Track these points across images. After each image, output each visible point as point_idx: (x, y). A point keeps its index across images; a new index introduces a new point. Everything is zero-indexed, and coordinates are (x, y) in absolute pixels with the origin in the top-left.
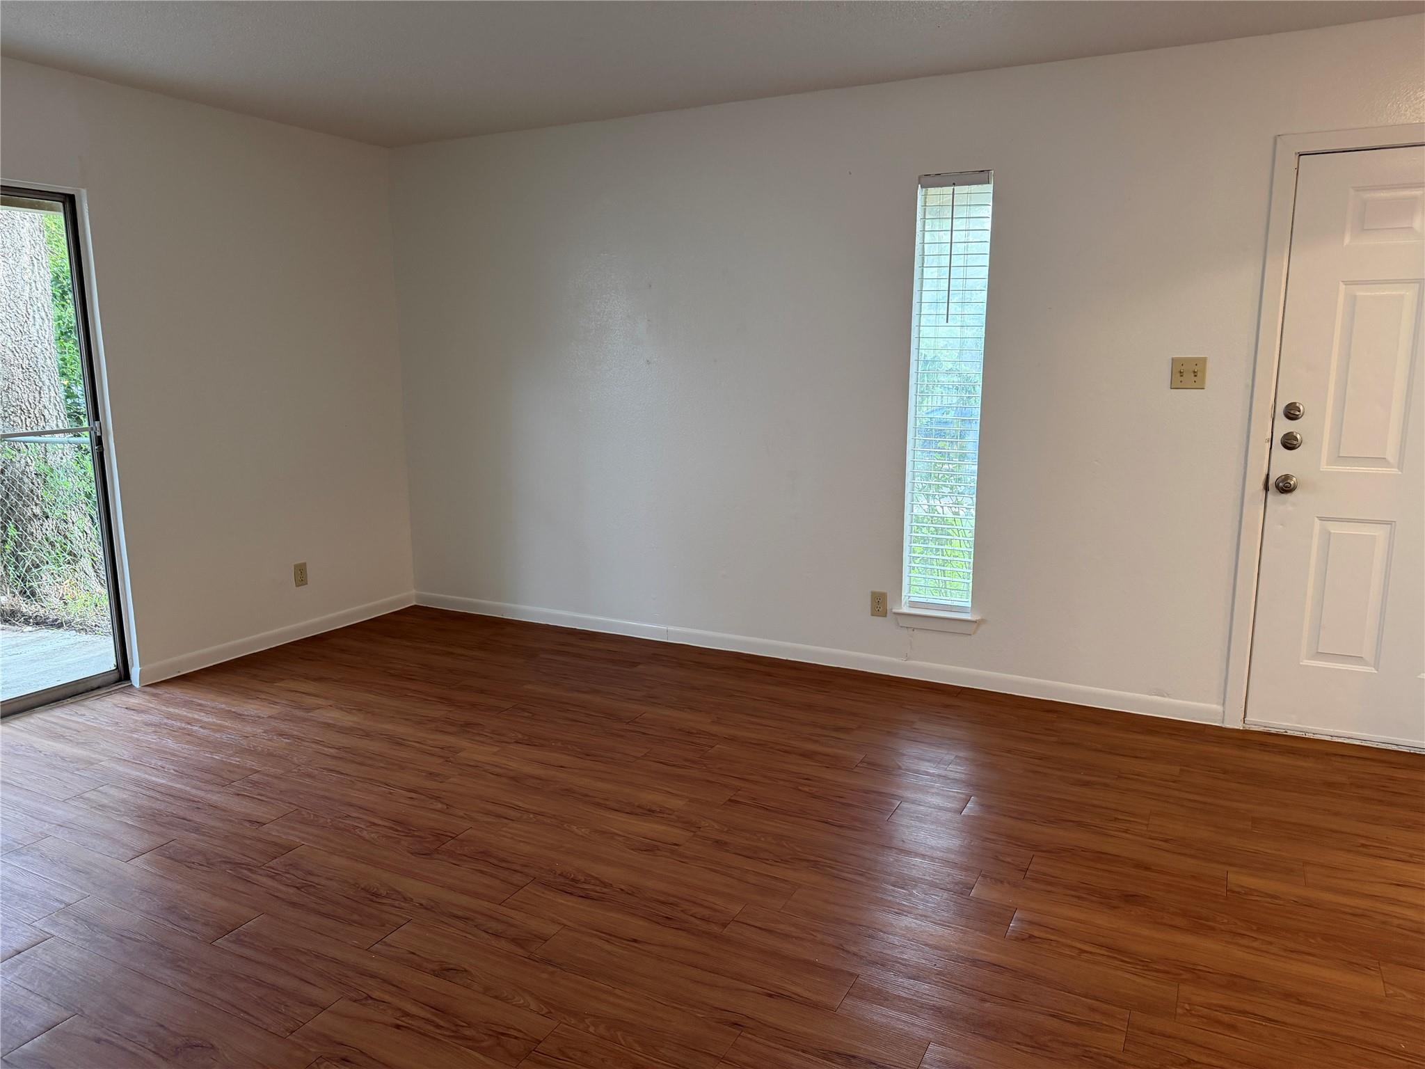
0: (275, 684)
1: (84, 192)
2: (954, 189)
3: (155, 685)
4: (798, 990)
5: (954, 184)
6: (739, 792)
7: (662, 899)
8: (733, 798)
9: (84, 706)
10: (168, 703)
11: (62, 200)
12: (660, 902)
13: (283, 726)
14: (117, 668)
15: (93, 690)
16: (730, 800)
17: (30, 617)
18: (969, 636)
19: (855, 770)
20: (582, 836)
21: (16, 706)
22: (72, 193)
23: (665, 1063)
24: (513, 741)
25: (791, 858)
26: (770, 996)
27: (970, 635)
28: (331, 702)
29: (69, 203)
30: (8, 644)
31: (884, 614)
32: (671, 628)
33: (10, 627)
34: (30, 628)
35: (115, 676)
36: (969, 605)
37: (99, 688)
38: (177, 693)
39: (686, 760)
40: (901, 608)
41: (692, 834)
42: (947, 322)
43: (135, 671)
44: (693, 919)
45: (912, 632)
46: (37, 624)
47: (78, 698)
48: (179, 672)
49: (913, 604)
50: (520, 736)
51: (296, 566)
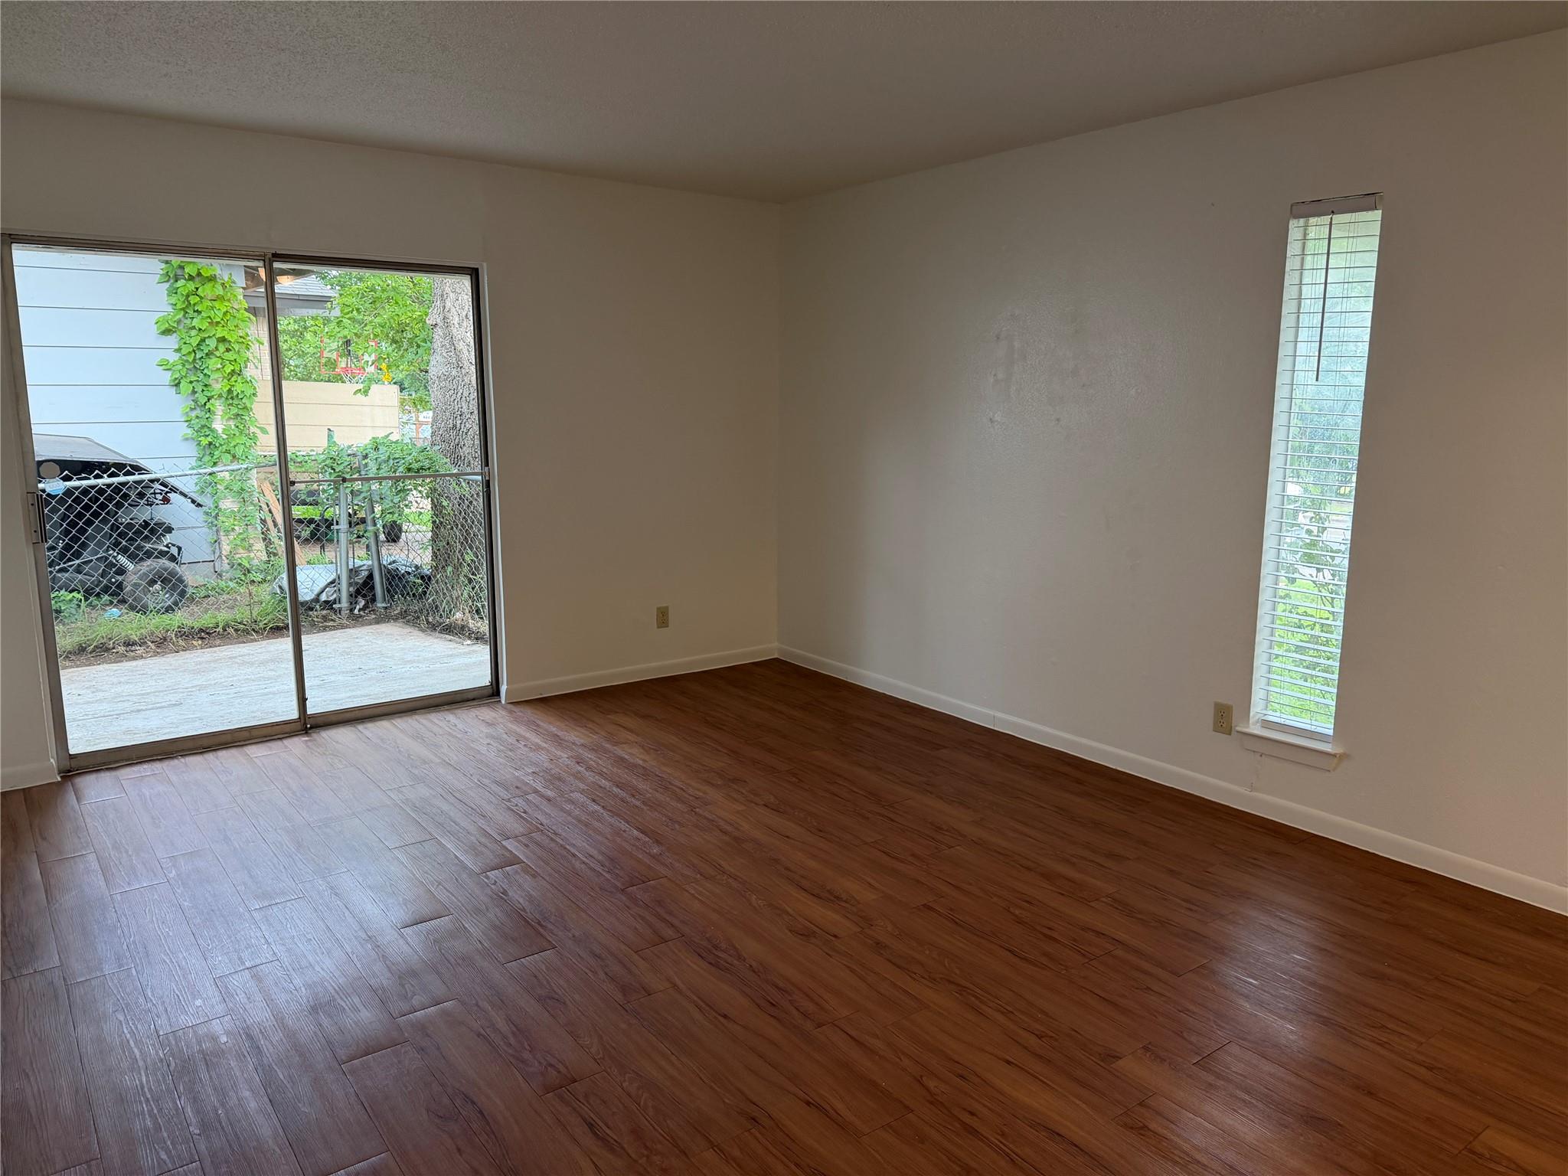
0: (609, 716)
1: (485, 264)
2: (1331, 218)
3: (518, 703)
4: (840, 1106)
5: (1333, 212)
6: (942, 899)
7: (781, 985)
8: (930, 904)
9: (452, 714)
10: (516, 720)
11: (470, 273)
12: (777, 987)
13: (588, 755)
14: (491, 684)
15: (468, 700)
16: (924, 905)
17: (473, 632)
18: (1327, 773)
19: (1092, 904)
20: (755, 907)
21: (403, 707)
22: (476, 267)
23: (663, 1133)
24: (763, 803)
25: (941, 978)
26: (808, 1103)
27: (1329, 771)
28: (639, 739)
29: (474, 274)
30: (446, 653)
31: (1228, 731)
32: (999, 715)
33: (457, 639)
34: (469, 642)
35: (491, 691)
36: (1331, 732)
37: (474, 699)
38: (528, 713)
39: (913, 855)
40: (1248, 727)
41: (859, 930)
42: (1317, 380)
43: (503, 688)
44: (795, 1012)
45: (1259, 758)
46: (477, 639)
47: (454, 706)
48: (541, 694)
49: (1267, 724)
50: (772, 799)
51: (658, 609)
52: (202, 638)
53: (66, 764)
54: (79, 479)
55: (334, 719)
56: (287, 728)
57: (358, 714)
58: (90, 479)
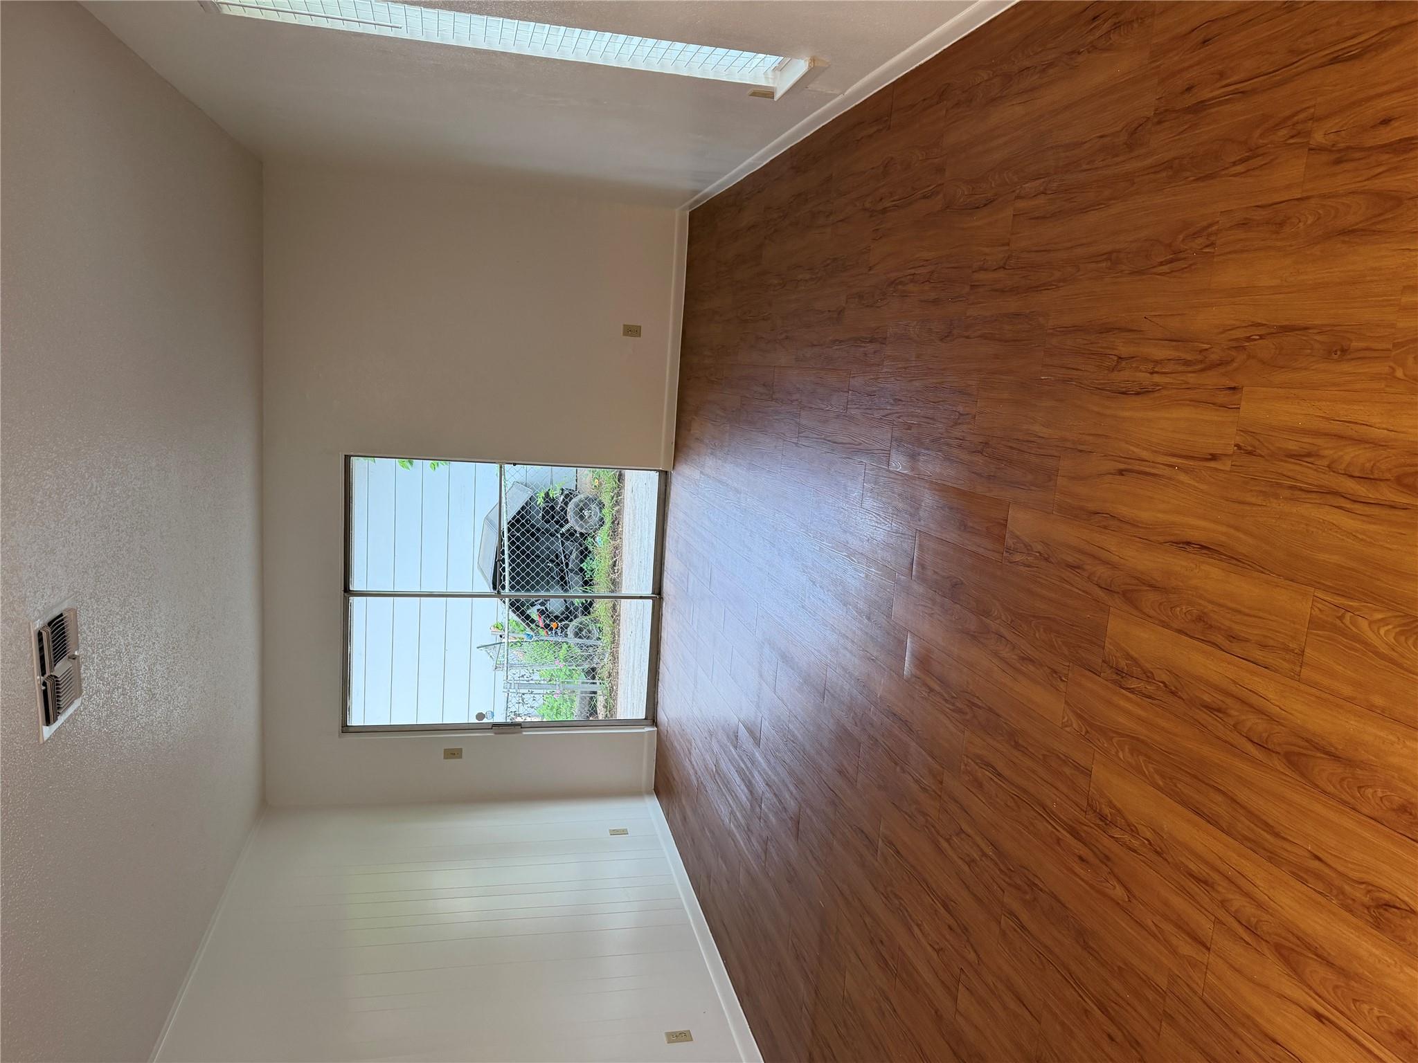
51: (624, 334)
52: (618, 524)
53: (649, 722)
54: (504, 580)
55: (658, 577)
56: (656, 607)
57: (658, 563)
58: (505, 575)
